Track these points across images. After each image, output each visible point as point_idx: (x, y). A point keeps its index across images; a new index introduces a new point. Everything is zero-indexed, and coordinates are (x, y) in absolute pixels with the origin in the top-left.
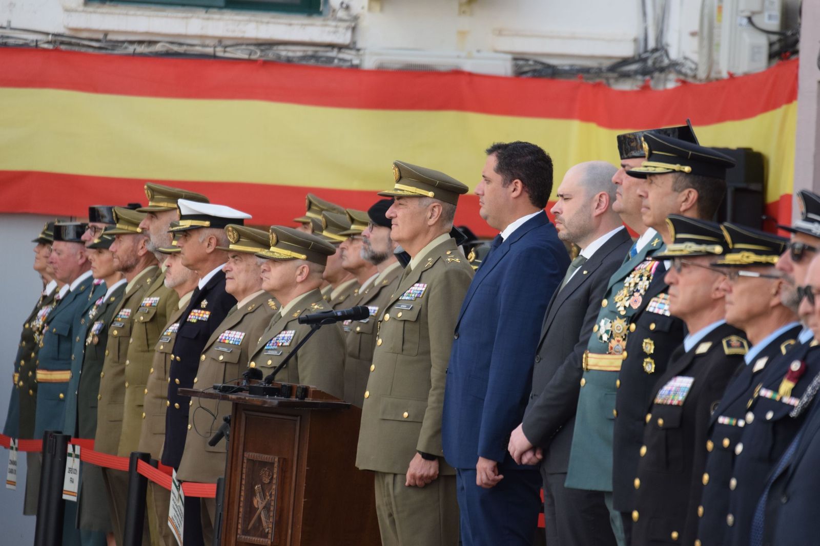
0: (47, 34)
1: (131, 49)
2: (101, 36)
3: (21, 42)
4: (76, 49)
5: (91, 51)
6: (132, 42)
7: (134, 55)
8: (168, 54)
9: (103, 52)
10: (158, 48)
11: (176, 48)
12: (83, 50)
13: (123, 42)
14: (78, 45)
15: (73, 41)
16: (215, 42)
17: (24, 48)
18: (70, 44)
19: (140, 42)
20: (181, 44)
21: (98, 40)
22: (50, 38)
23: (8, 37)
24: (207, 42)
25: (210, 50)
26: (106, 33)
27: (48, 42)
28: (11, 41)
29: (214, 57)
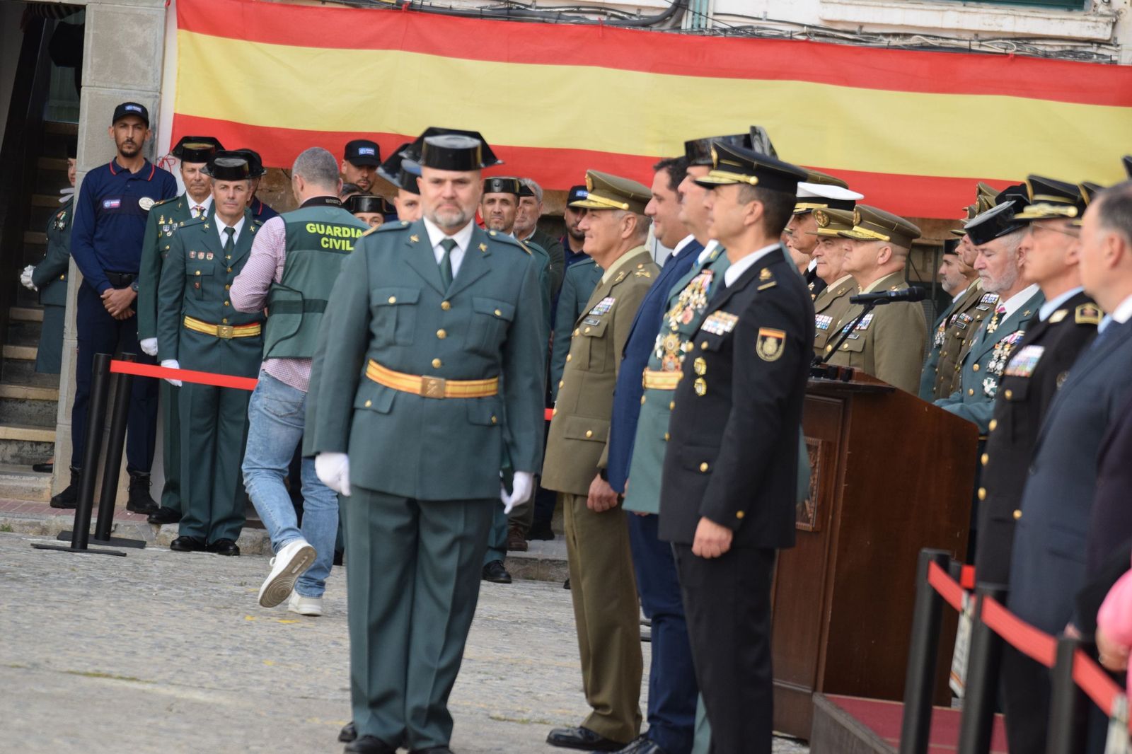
0: (803, 25)
1: (885, 42)
2: (856, 29)
3: (776, 33)
4: (831, 41)
5: (845, 43)
6: (887, 35)
7: (889, 48)
8: (923, 47)
9: (858, 44)
10: (913, 41)
11: (930, 41)
12: (837, 42)
13: (878, 34)
14: (833, 37)
15: (828, 32)
16: (972, 36)
17: (778, 40)
18: (825, 36)
19: (895, 35)
20: (936, 37)
21: (853, 33)
22: (805, 29)
23: (764, 29)
24: (964, 36)
25: (965, 44)
26: (861, 26)
27: (803, 34)
28: (766, 32)
29: (970, 50)
